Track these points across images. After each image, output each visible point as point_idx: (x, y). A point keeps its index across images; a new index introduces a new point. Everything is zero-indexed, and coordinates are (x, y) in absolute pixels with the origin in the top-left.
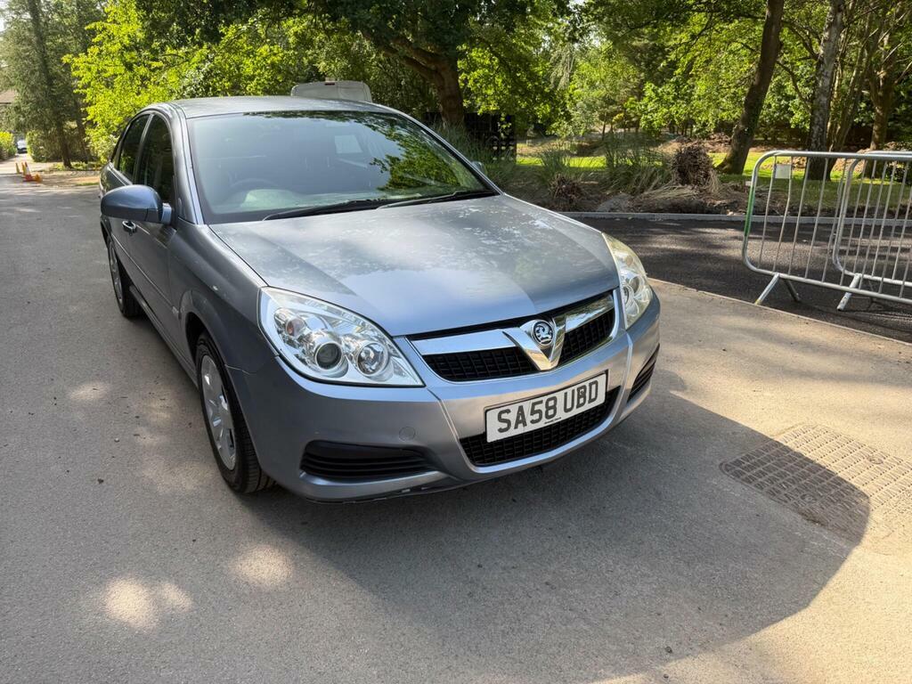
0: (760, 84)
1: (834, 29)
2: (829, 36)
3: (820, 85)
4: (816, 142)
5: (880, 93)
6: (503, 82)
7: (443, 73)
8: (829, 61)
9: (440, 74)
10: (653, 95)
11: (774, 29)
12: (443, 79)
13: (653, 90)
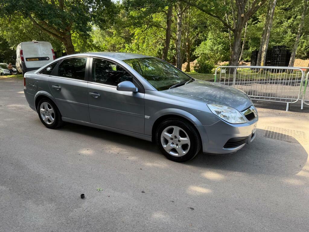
0: (167, 47)
1: (180, 32)
2: (179, 33)
3: (178, 47)
4: (179, 63)
5: (187, 49)
6: (80, 42)
7: (66, 39)
8: (180, 40)
9: (65, 39)
10: (129, 48)
11: (169, 31)
12: (67, 41)
13: (128, 46)
